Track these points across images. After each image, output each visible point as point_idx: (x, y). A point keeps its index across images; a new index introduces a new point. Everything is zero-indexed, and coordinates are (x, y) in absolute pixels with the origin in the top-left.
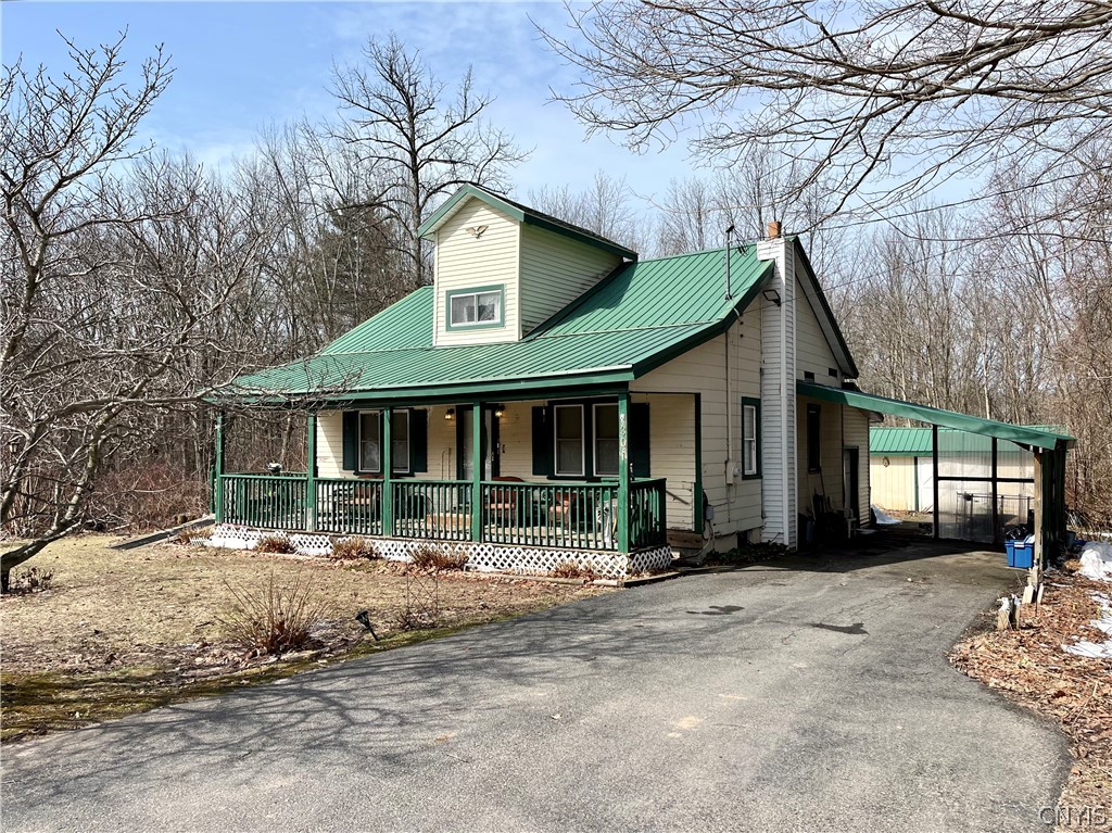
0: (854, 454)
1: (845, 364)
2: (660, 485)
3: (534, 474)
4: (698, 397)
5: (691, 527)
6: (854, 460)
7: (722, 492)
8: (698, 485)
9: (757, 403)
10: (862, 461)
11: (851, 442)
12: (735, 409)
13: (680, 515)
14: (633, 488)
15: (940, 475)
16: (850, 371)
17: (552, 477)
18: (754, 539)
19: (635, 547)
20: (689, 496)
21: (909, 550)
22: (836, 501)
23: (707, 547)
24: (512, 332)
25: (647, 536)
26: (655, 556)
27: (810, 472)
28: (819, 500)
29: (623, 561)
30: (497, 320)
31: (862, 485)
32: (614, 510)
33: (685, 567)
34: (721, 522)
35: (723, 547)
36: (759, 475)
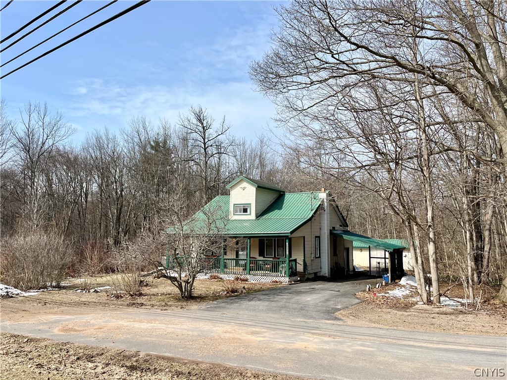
0: (348, 250)
1: (344, 223)
2: (295, 260)
3: (259, 256)
4: (304, 237)
5: (303, 271)
6: (348, 252)
7: (310, 262)
8: (304, 260)
9: (319, 237)
10: (350, 252)
11: (346, 246)
12: (313, 239)
13: (300, 268)
14: (290, 261)
15: (371, 256)
16: (345, 225)
17: (264, 257)
18: (318, 275)
19: (290, 276)
20: (302, 263)
21: (360, 278)
22: (342, 264)
23: (306, 276)
24: (253, 216)
25: (293, 273)
26: (294, 278)
27: (334, 256)
28: (337, 264)
29: (287, 279)
30: (248, 213)
31: (350, 259)
32: (284, 267)
33: (301, 281)
34: (310, 270)
35: (310, 277)
36: (320, 257)
